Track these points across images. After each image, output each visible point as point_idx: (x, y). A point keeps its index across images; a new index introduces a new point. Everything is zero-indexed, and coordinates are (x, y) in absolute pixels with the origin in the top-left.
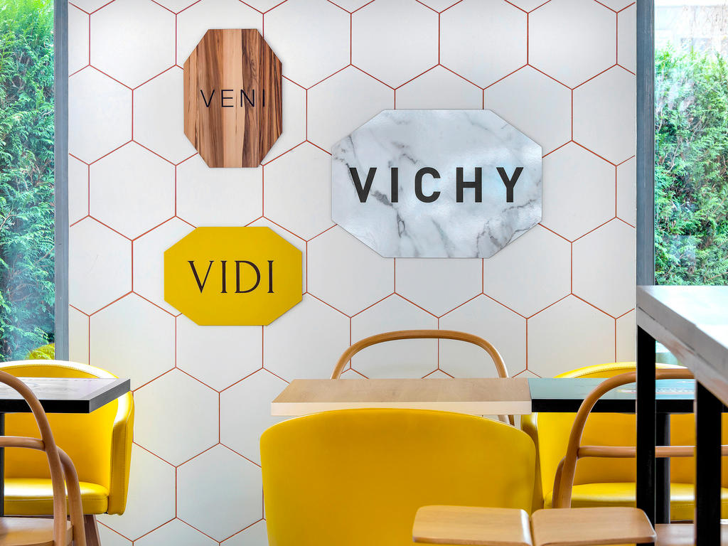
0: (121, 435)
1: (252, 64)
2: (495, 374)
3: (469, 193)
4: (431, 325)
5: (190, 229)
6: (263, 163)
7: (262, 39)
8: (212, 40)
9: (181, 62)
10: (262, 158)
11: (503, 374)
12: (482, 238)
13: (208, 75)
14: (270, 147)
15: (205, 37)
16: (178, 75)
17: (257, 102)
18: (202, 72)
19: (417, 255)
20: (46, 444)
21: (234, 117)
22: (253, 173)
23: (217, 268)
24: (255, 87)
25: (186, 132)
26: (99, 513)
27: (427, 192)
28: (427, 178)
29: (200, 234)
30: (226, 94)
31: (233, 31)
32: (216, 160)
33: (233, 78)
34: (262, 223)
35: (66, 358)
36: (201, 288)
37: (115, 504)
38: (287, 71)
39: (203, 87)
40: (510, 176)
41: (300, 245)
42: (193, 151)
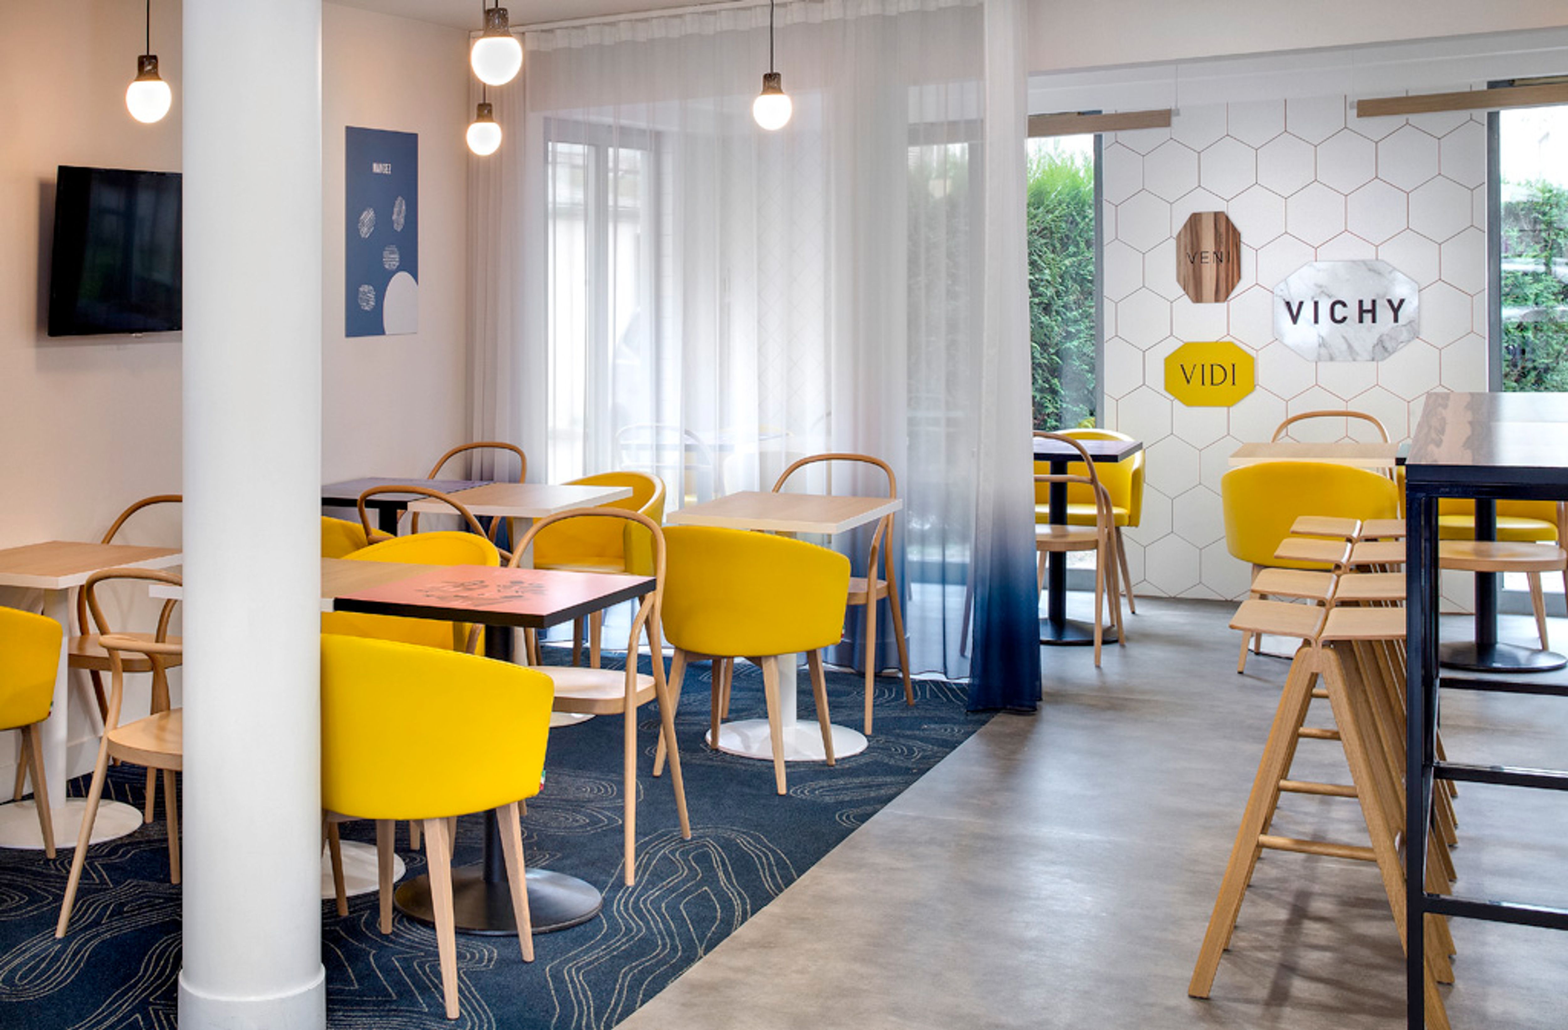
0: (1137, 477)
1: (1220, 235)
2: (1380, 440)
3: (1368, 317)
4: (1341, 407)
5: (1181, 344)
6: (1230, 298)
7: (1227, 219)
8: (1195, 220)
9: (1175, 235)
10: (1227, 296)
11: (1386, 440)
12: (1377, 348)
13: (1192, 244)
14: (1233, 288)
15: (1190, 218)
16: (1173, 243)
17: (1224, 260)
18: (1188, 242)
19: (1332, 359)
20: (1093, 481)
21: (1209, 270)
22: (1222, 306)
23: (1199, 369)
24: (1223, 249)
25: (1178, 280)
26: (1123, 525)
27: (1338, 317)
28: (1338, 307)
29: (1188, 347)
30: (1204, 255)
31: (1208, 213)
32: (1198, 298)
33: (1208, 244)
34: (1228, 339)
35: (1102, 427)
36: (1188, 382)
37: (1133, 520)
38: (1243, 239)
39: (1189, 251)
40: (1396, 304)
41: (1253, 353)
42: (1183, 292)
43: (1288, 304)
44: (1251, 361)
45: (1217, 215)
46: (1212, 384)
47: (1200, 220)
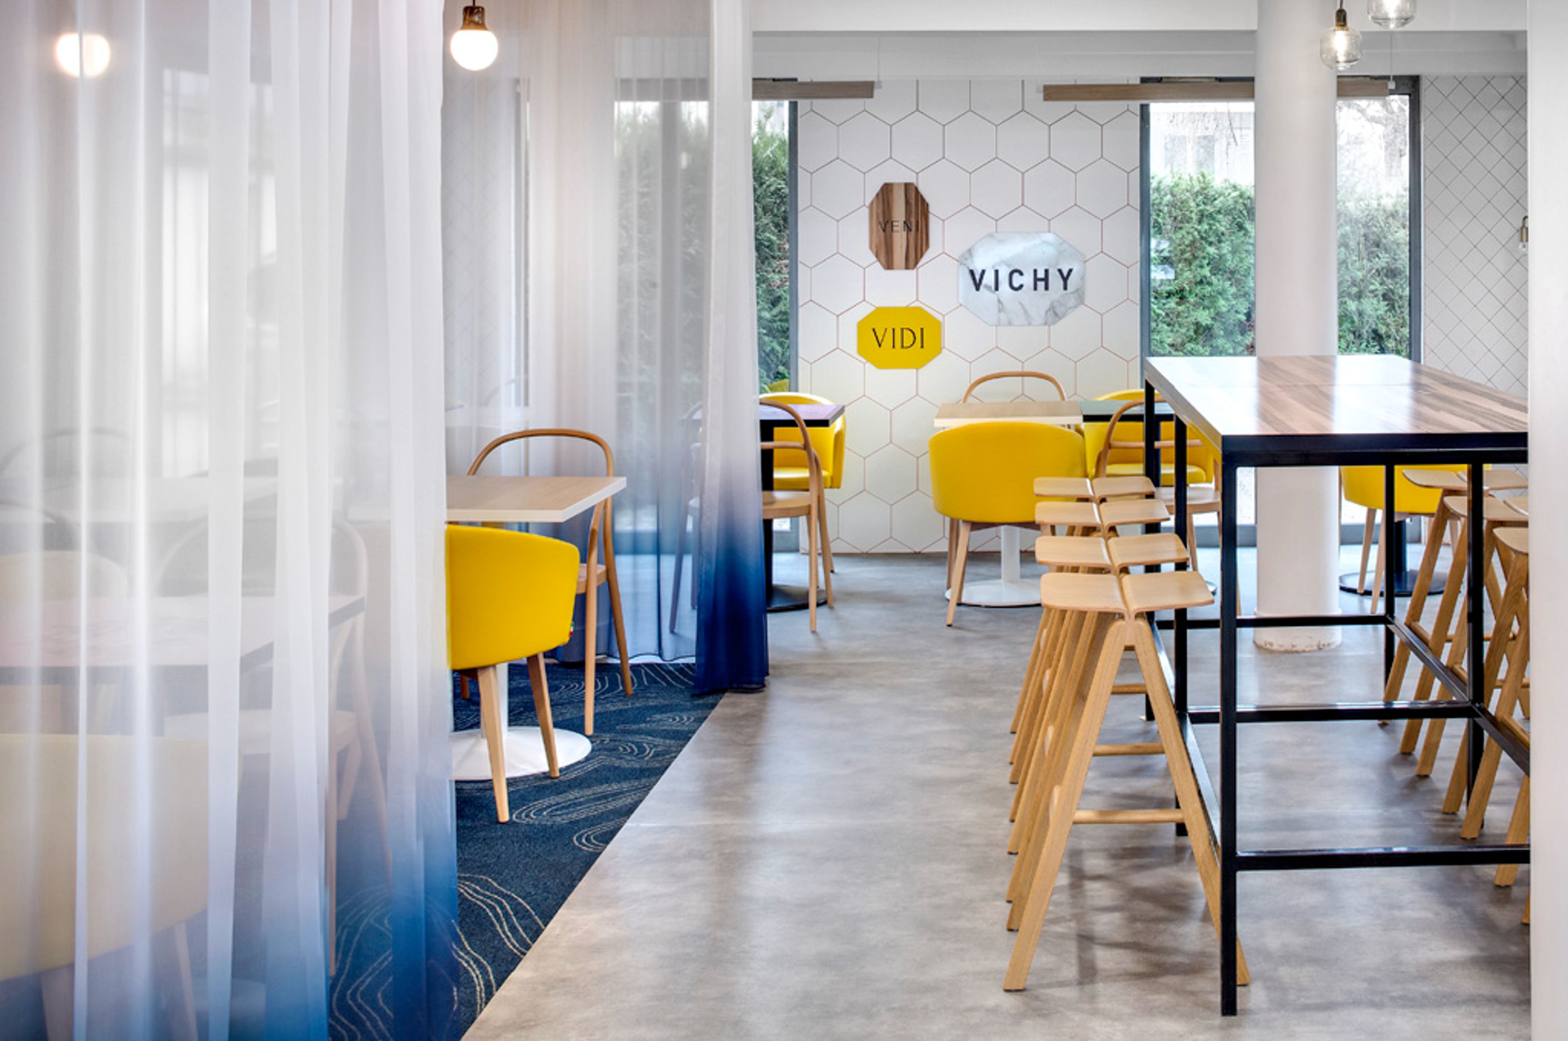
0: (839, 438)
1: (911, 204)
2: (1059, 398)
3: (1041, 285)
4: (1018, 369)
5: (873, 309)
6: (918, 265)
7: (916, 189)
8: (886, 190)
9: (868, 203)
10: (917, 263)
11: (1063, 398)
12: (1049, 313)
13: (884, 211)
14: (922, 256)
15: (882, 188)
16: (865, 212)
17: (913, 228)
18: (880, 211)
19: (1010, 324)
20: (806, 447)
21: (900, 238)
22: (912, 273)
23: (890, 332)
24: (912, 219)
25: (871, 248)
26: (828, 488)
27: (1016, 285)
28: (1016, 275)
29: (879, 311)
30: (895, 224)
31: (899, 184)
32: (889, 265)
33: (899, 214)
34: (917, 304)
35: (797, 391)
36: (880, 345)
37: (835, 483)
38: (931, 209)
39: (881, 219)
40: (1065, 273)
41: (940, 318)
42: (875, 259)
43: (972, 273)
44: (938, 326)
45: (907, 186)
46: (902, 347)
47: (891, 190)
